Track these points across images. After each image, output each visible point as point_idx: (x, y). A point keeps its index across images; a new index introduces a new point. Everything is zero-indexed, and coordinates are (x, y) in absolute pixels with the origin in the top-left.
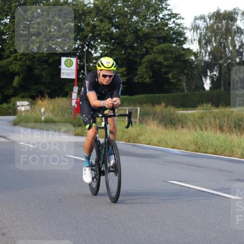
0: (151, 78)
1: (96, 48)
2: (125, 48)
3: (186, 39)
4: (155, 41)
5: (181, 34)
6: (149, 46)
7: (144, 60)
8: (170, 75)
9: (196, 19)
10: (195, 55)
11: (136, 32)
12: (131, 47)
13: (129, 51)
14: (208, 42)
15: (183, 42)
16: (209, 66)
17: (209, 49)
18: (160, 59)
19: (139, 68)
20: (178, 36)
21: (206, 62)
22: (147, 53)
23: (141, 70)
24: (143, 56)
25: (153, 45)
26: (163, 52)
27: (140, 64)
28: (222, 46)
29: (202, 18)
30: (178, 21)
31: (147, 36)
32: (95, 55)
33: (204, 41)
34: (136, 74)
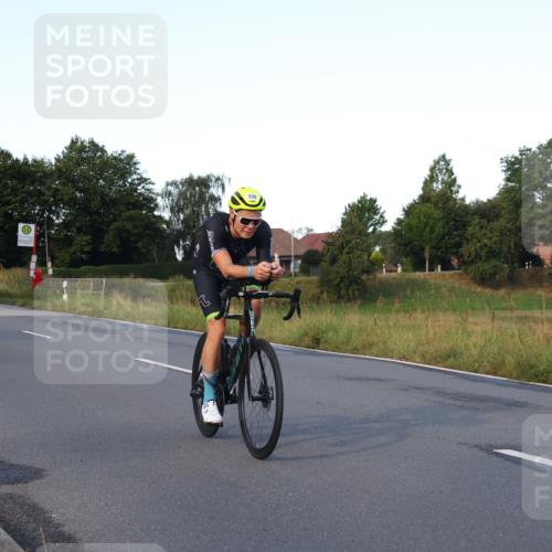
0: (118, 247)
1: (58, 214)
2: (91, 214)
3: (156, 206)
4: (123, 208)
5: (151, 200)
6: (117, 212)
7: (112, 227)
8: (140, 245)
9: (168, 184)
10: (168, 223)
11: (103, 196)
12: (97, 213)
13: (94, 217)
14: (181, 210)
15: (154, 209)
16: (181, 235)
17: (182, 216)
18: (129, 226)
19: (106, 236)
20: (148, 202)
21: (179, 231)
22: (115, 220)
23: (108, 238)
24: (110, 223)
25: (121, 211)
26: (131, 219)
27: (107, 232)
28: (196, 215)
29: (174, 183)
30: (149, 186)
31: (114, 202)
32: (57, 221)
33: (175, 209)
34: (102, 243)
